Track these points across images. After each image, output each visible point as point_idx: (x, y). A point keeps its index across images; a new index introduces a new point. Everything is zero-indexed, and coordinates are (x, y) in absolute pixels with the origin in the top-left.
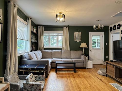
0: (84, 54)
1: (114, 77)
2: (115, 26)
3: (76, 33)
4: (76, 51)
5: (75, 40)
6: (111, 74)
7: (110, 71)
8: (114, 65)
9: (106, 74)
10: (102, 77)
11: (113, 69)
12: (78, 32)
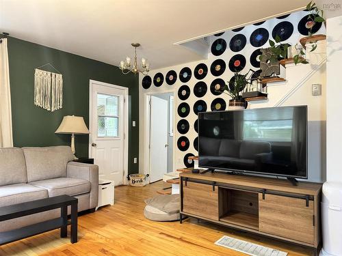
0: (76, 158)
1: (215, 218)
2: (159, 75)
3: (41, 76)
4: (46, 149)
5: (37, 103)
6: (203, 211)
7: (198, 201)
8: (214, 184)
9: (181, 215)
10: (169, 226)
11: (212, 194)
12: (49, 73)
